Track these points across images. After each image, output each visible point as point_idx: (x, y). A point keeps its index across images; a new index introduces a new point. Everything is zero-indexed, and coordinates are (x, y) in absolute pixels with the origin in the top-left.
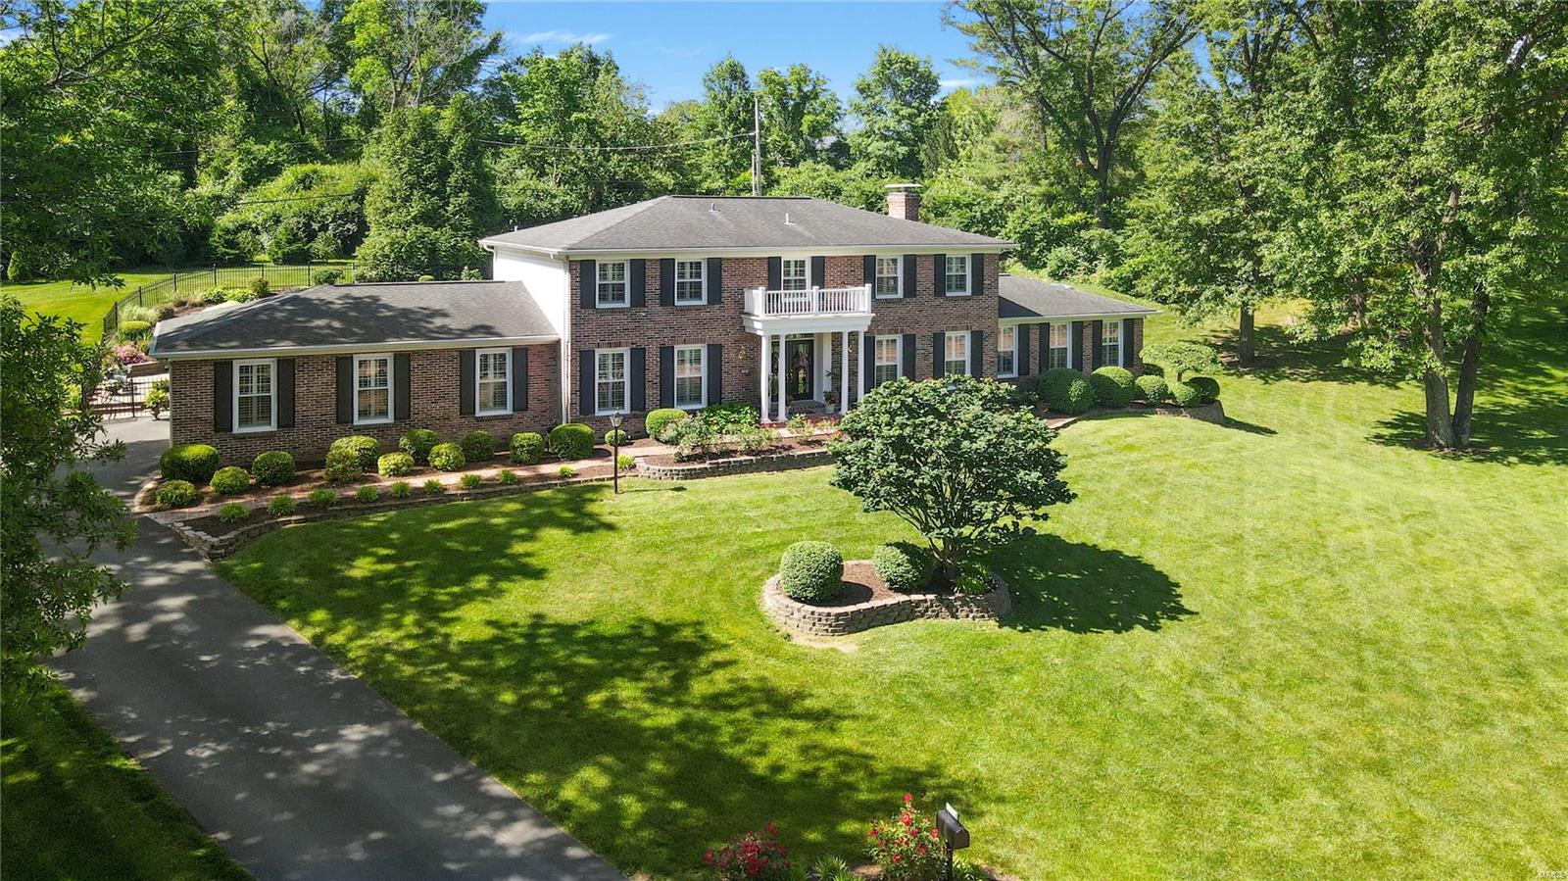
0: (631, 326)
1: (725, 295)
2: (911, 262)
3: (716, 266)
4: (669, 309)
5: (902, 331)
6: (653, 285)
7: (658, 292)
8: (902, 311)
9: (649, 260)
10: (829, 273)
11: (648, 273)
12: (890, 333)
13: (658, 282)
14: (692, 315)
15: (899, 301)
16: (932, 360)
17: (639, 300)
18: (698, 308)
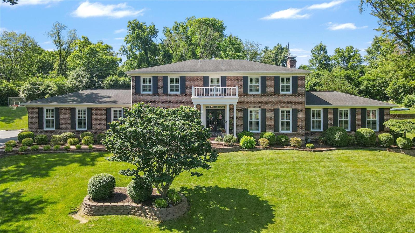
0: (153, 100)
1: (187, 90)
2: (264, 79)
3: (183, 79)
4: (166, 95)
5: (260, 107)
6: (160, 86)
7: (162, 88)
8: (260, 99)
9: (159, 77)
10: (228, 82)
11: (159, 81)
12: (254, 108)
13: (162, 85)
14: (175, 97)
15: (259, 95)
16: (273, 120)
17: (155, 91)
18: (177, 95)
